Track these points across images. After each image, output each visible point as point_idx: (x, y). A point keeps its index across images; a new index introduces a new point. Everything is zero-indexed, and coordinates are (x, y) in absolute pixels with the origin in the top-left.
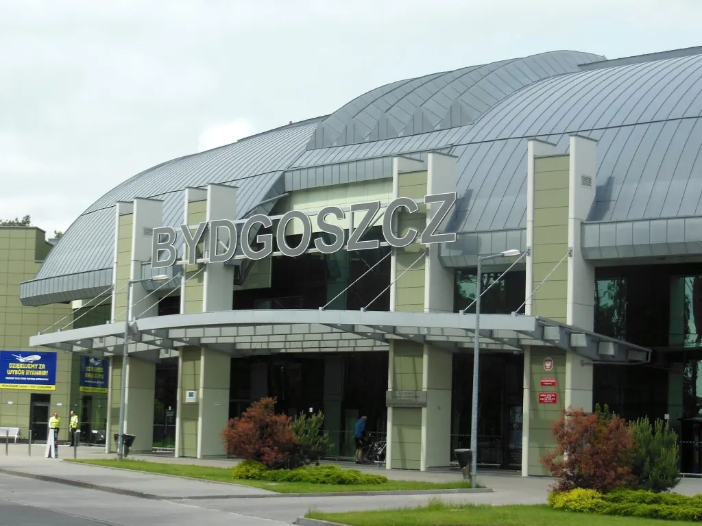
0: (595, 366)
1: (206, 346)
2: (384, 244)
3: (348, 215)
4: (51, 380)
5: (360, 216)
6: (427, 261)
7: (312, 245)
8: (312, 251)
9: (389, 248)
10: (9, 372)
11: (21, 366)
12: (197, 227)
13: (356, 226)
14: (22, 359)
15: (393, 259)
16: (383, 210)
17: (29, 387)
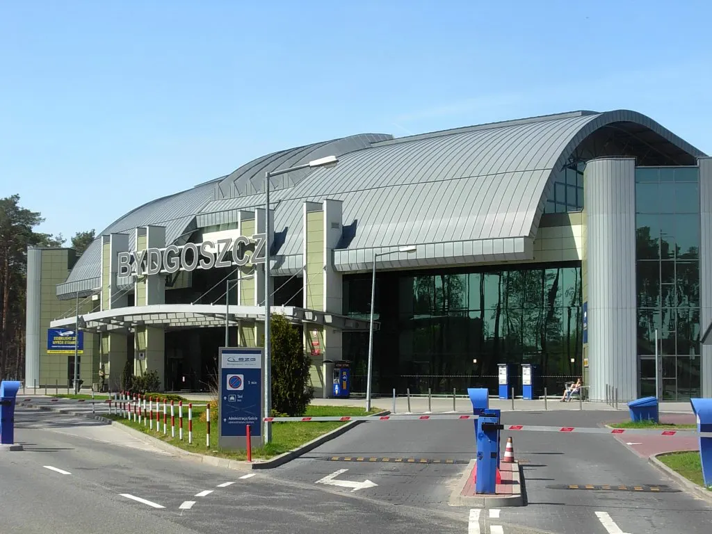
0: (343, 333)
1: (148, 325)
2: (234, 263)
3: (216, 246)
4: (81, 347)
5: (222, 246)
6: (256, 272)
7: (199, 264)
8: (199, 267)
9: (236, 266)
10: (54, 343)
11: (61, 338)
12: (141, 252)
13: (221, 251)
14: (62, 334)
15: (239, 272)
16: (233, 244)
17: (67, 352)
